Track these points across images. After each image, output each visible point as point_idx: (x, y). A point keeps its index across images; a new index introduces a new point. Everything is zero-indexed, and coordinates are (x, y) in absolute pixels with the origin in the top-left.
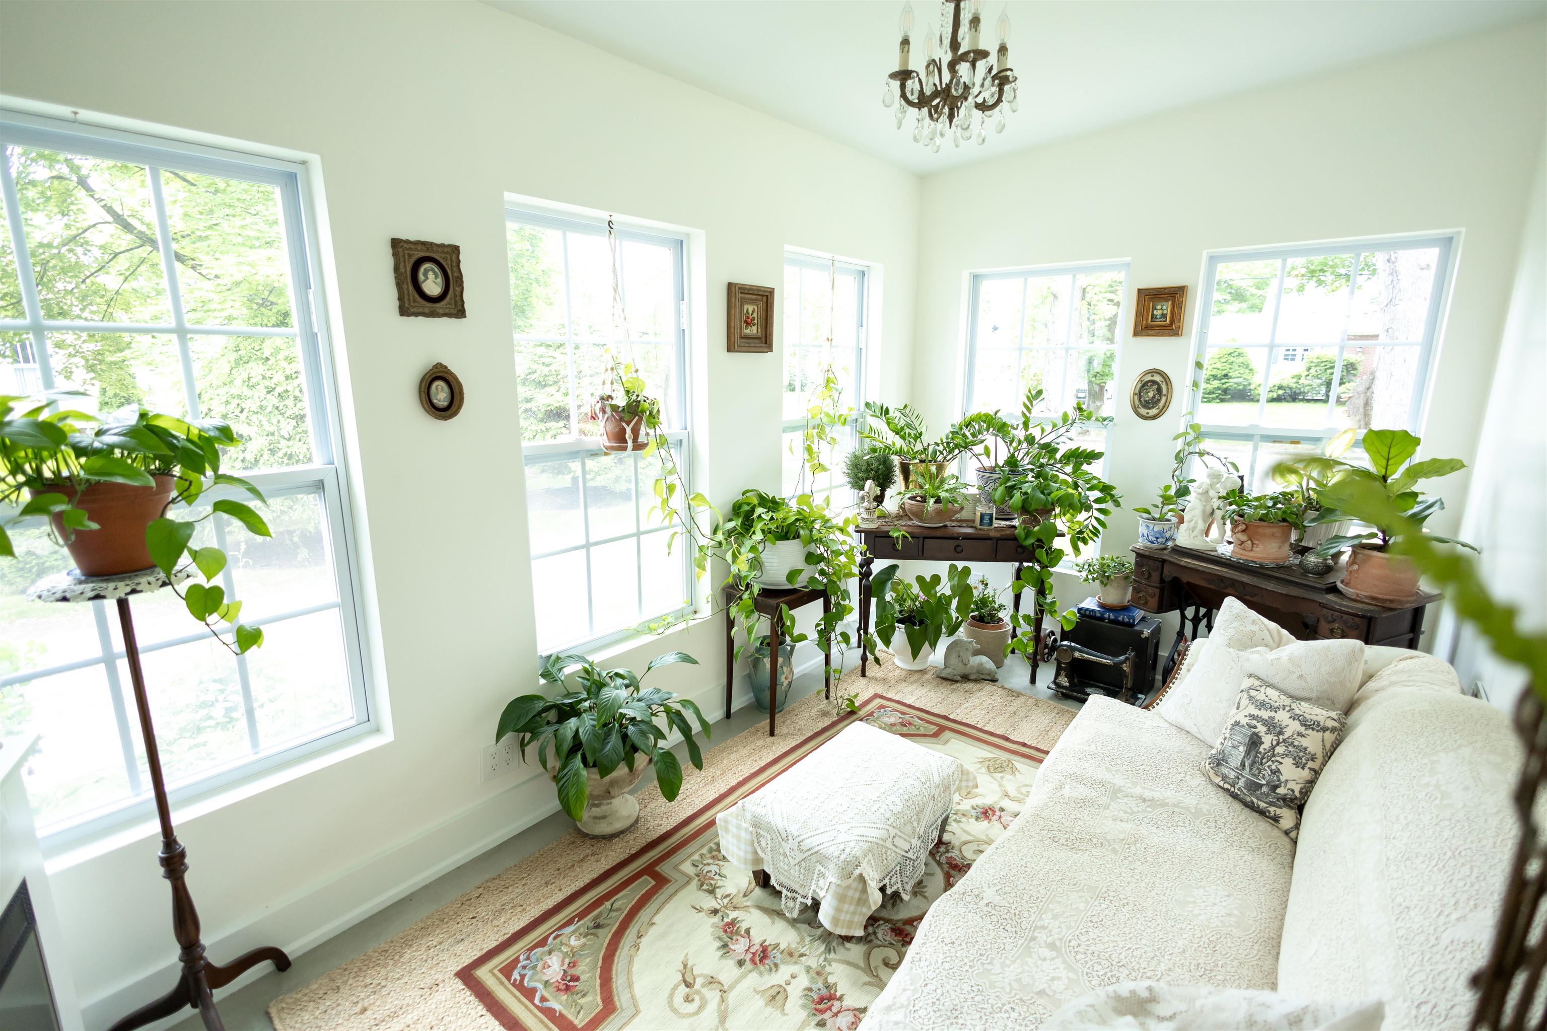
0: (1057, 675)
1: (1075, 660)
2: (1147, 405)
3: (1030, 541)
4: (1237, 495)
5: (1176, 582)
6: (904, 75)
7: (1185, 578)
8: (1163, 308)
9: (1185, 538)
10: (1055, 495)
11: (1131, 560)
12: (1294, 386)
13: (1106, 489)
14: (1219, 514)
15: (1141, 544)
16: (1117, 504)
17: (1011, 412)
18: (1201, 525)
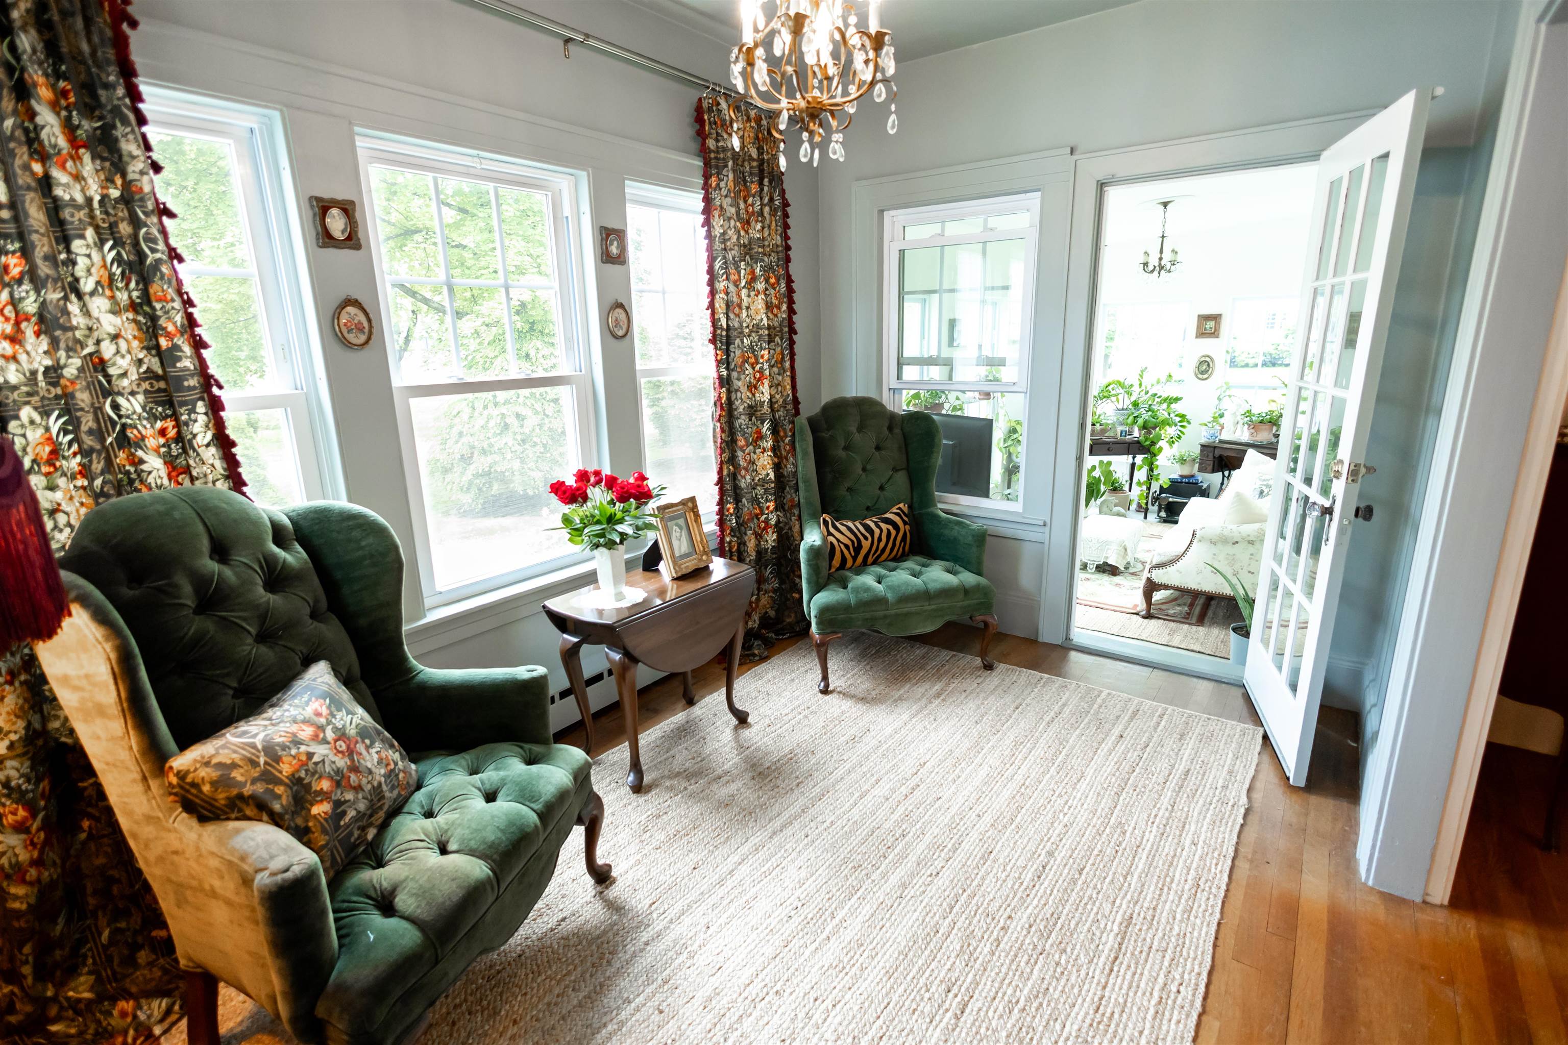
0: (1159, 511)
1: (1170, 503)
2: (1202, 373)
3: (1148, 443)
4: (1248, 413)
5: (1221, 458)
6: (1146, 264)
7: (1226, 454)
8: (1210, 324)
9: (1225, 436)
10: (1161, 419)
11: (1197, 451)
12: (1273, 352)
13: (1183, 416)
14: (1241, 422)
15: (1204, 441)
16: (1189, 422)
17: (1133, 379)
18: (1233, 429)
